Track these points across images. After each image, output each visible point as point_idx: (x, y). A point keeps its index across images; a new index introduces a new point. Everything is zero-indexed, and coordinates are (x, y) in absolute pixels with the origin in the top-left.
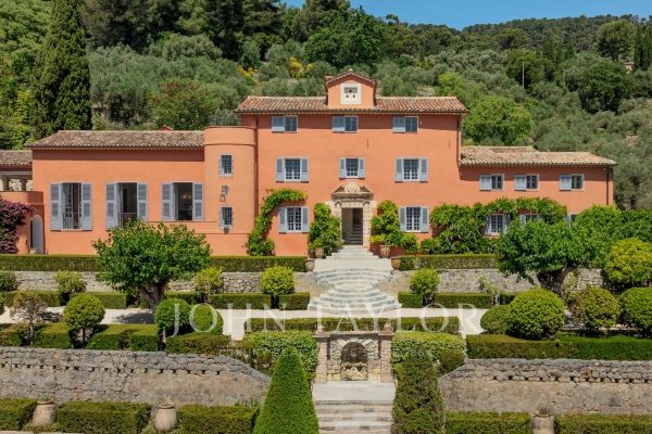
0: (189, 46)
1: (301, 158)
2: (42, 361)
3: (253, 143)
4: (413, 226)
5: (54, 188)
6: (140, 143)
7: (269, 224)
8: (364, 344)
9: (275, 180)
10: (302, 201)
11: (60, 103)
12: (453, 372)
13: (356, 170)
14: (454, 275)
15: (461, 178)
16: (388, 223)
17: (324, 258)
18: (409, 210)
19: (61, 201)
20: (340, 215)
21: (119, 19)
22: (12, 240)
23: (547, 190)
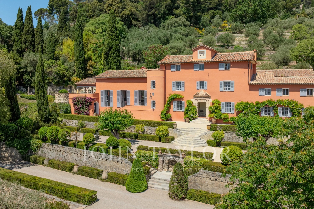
0: (176, 22)
1: (182, 81)
2: (78, 153)
3: (163, 76)
4: (228, 111)
5: (102, 92)
6: (128, 76)
7: (169, 108)
8: (176, 159)
9: (172, 90)
10: (182, 99)
11: (109, 60)
12: (195, 174)
13: (204, 86)
14: (233, 134)
15: (250, 90)
16: (215, 109)
17: (189, 122)
18: (226, 104)
19: (104, 97)
20: (197, 105)
21: (150, 13)
22: (88, 110)
23: (293, 96)
